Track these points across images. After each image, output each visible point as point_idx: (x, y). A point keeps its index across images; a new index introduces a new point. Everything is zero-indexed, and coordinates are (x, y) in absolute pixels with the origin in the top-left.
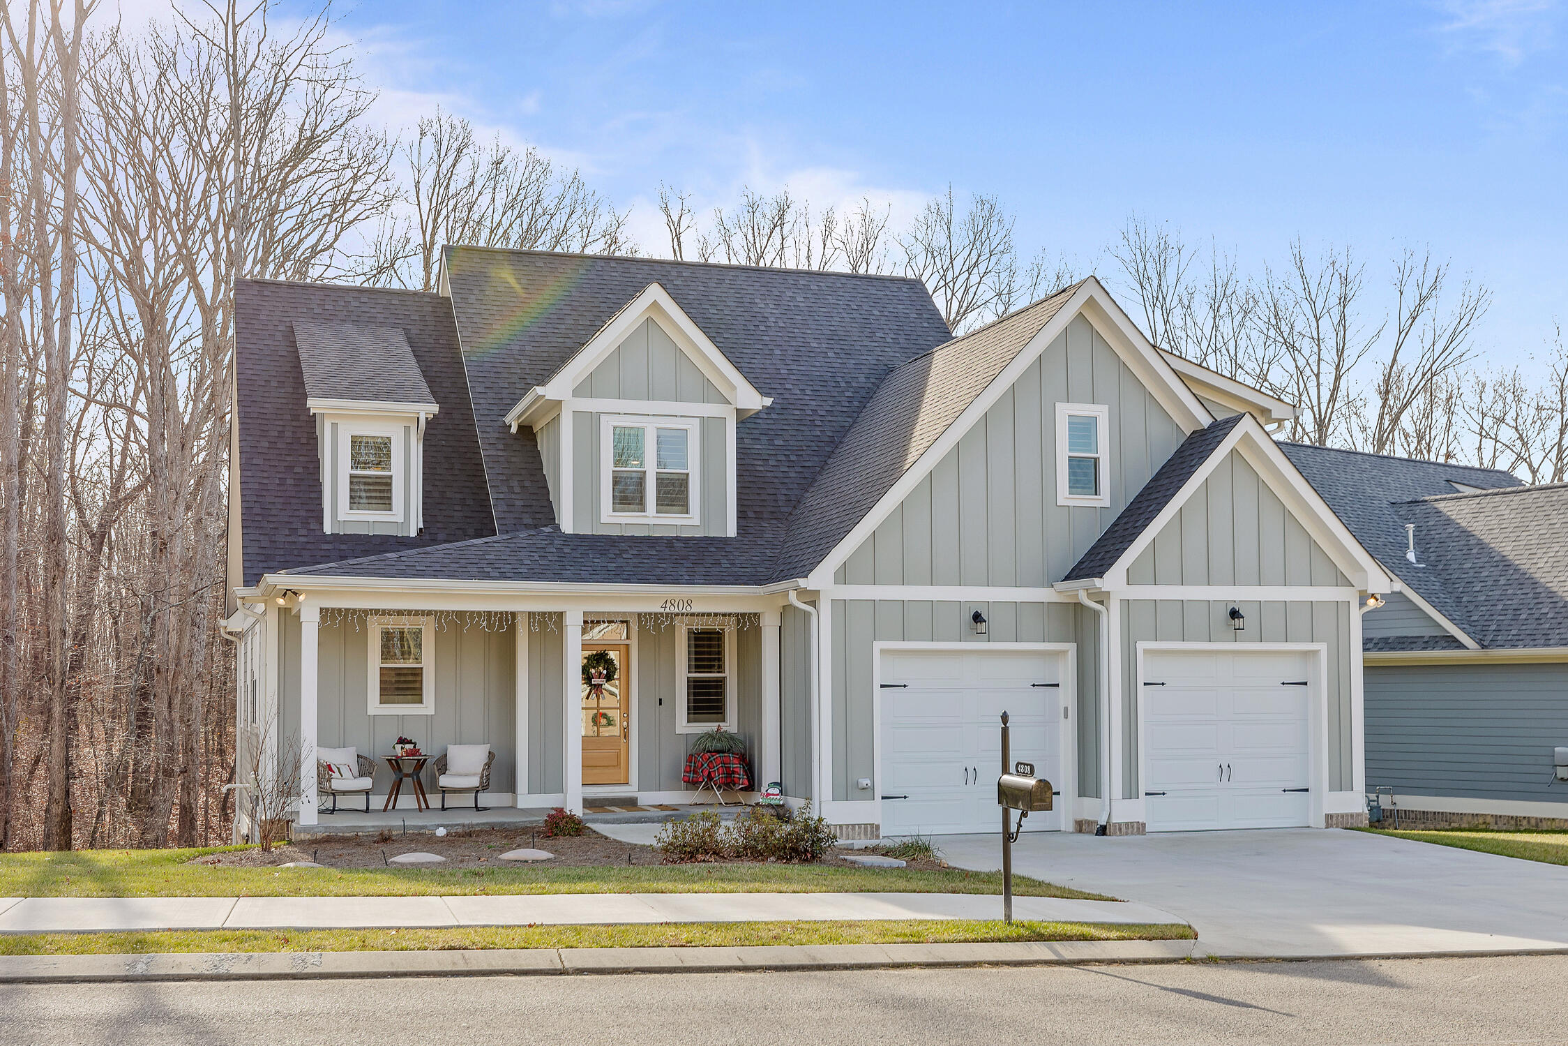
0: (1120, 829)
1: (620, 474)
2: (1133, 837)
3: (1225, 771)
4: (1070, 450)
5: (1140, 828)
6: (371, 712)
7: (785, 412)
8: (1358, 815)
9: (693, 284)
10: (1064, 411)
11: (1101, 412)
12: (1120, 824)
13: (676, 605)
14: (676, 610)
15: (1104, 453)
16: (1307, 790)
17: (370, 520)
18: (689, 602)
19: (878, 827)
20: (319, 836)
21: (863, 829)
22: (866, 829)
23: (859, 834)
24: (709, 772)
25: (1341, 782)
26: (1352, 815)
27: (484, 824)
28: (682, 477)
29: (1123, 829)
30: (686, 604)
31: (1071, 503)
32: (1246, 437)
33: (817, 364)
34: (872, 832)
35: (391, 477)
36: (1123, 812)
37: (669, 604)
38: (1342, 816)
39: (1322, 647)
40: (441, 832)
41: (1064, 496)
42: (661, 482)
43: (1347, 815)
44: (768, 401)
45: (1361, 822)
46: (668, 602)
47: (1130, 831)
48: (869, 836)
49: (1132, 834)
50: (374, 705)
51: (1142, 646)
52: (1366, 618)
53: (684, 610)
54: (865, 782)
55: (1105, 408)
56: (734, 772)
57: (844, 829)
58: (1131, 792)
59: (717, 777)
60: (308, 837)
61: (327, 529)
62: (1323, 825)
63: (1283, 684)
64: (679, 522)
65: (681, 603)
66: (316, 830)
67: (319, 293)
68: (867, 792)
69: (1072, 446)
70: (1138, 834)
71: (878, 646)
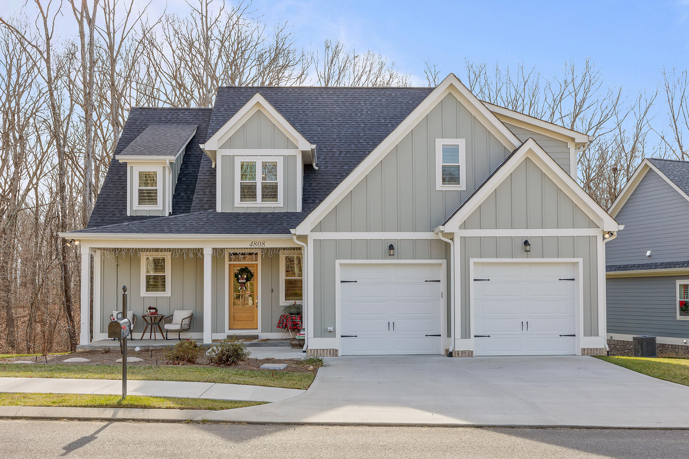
0: (458, 354)
1: (244, 184)
2: (465, 358)
3: (525, 325)
4: (443, 163)
5: (470, 354)
6: (142, 295)
7: (355, 153)
8: (600, 349)
9: (332, 96)
10: (440, 143)
11: (461, 143)
12: (458, 351)
13: (257, 244)
14: (257, 247)
15: (462, 163)
16: (574, 336)
17: (147, 209)
18: (264, 243)
19: (337, 351)
20: (87, 350)
21: (328, 351)
22: (330, 351)
23: (327, 354)
24: (286, 323)
25: (591, 331)
26: (597, 349)
27: (163, 346)
28: (275, 184)
29: (460, 354)
30: (262, 244)
31: (444, 189)
32: (530, 150)
33: (381, 130)
34: (333, 353)
35: (156, 190)
36: (461, 345)
37: (253, 244)
38: (591, 349)
39: (580, 260)
40: (137, 349)
41: (439, 185)
42: (265, 187)
43: (594, 349)
44: (314, 146)
45: (603, 353)
46: (253, 243)
47: (464, 355)
48: (332, 355)
49: (465, 356)
50: (143, 293)
51: (472, 261)
52: (608, 245)
53: (261, 247)
54: (331, 329)
55: (463, 140)
56: (297, 324)
57: (319, 351)
58: (466, 334)
59: (289, 325)
60: (82, 350)
61: (129, 214)
62: (580, 354)
63: (560, 280)
64: (273, 206)
65: (259, 243)
66: (86, 347)
67: (167, 111)
68: (332, 334)
69: (444, 160)
70: (469, 356)
71: (338, 262)
